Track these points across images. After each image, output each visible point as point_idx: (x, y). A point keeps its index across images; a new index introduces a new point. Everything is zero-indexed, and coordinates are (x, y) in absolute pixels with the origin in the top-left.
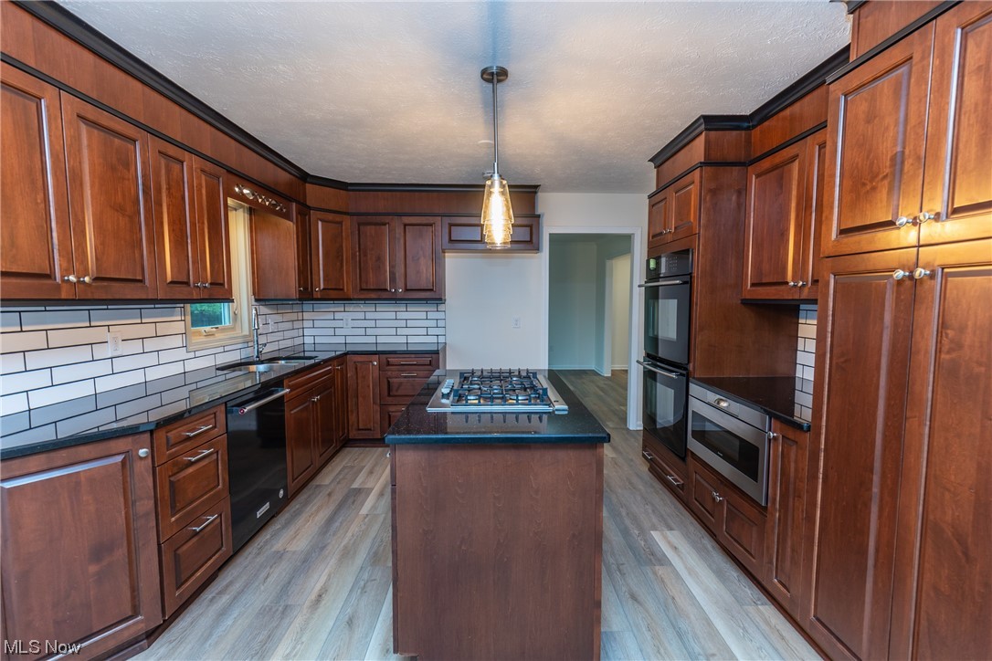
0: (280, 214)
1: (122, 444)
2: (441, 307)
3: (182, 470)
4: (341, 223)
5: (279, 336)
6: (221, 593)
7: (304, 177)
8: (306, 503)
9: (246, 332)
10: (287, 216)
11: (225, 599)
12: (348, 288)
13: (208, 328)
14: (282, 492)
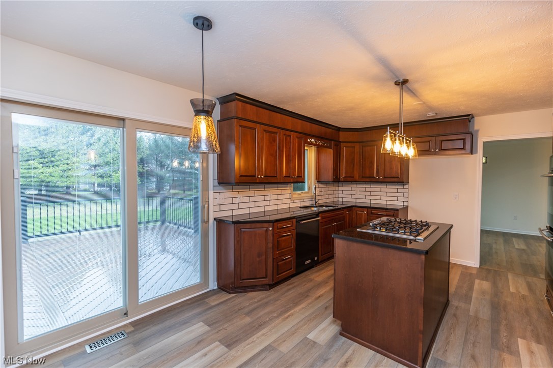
0: (327, 147)
1: (266, 225)
2: (406, 186)
3: (281, 237)
4: (354, 147)
5: (327, 197)
6: (291, 284)
7: (339, 129)
8: (327, 267)
9: (313, 194)
10: (330, 147)
11: (291, 286)
12: (357, 177)
13: (299, 192)
14: (316, 258)
